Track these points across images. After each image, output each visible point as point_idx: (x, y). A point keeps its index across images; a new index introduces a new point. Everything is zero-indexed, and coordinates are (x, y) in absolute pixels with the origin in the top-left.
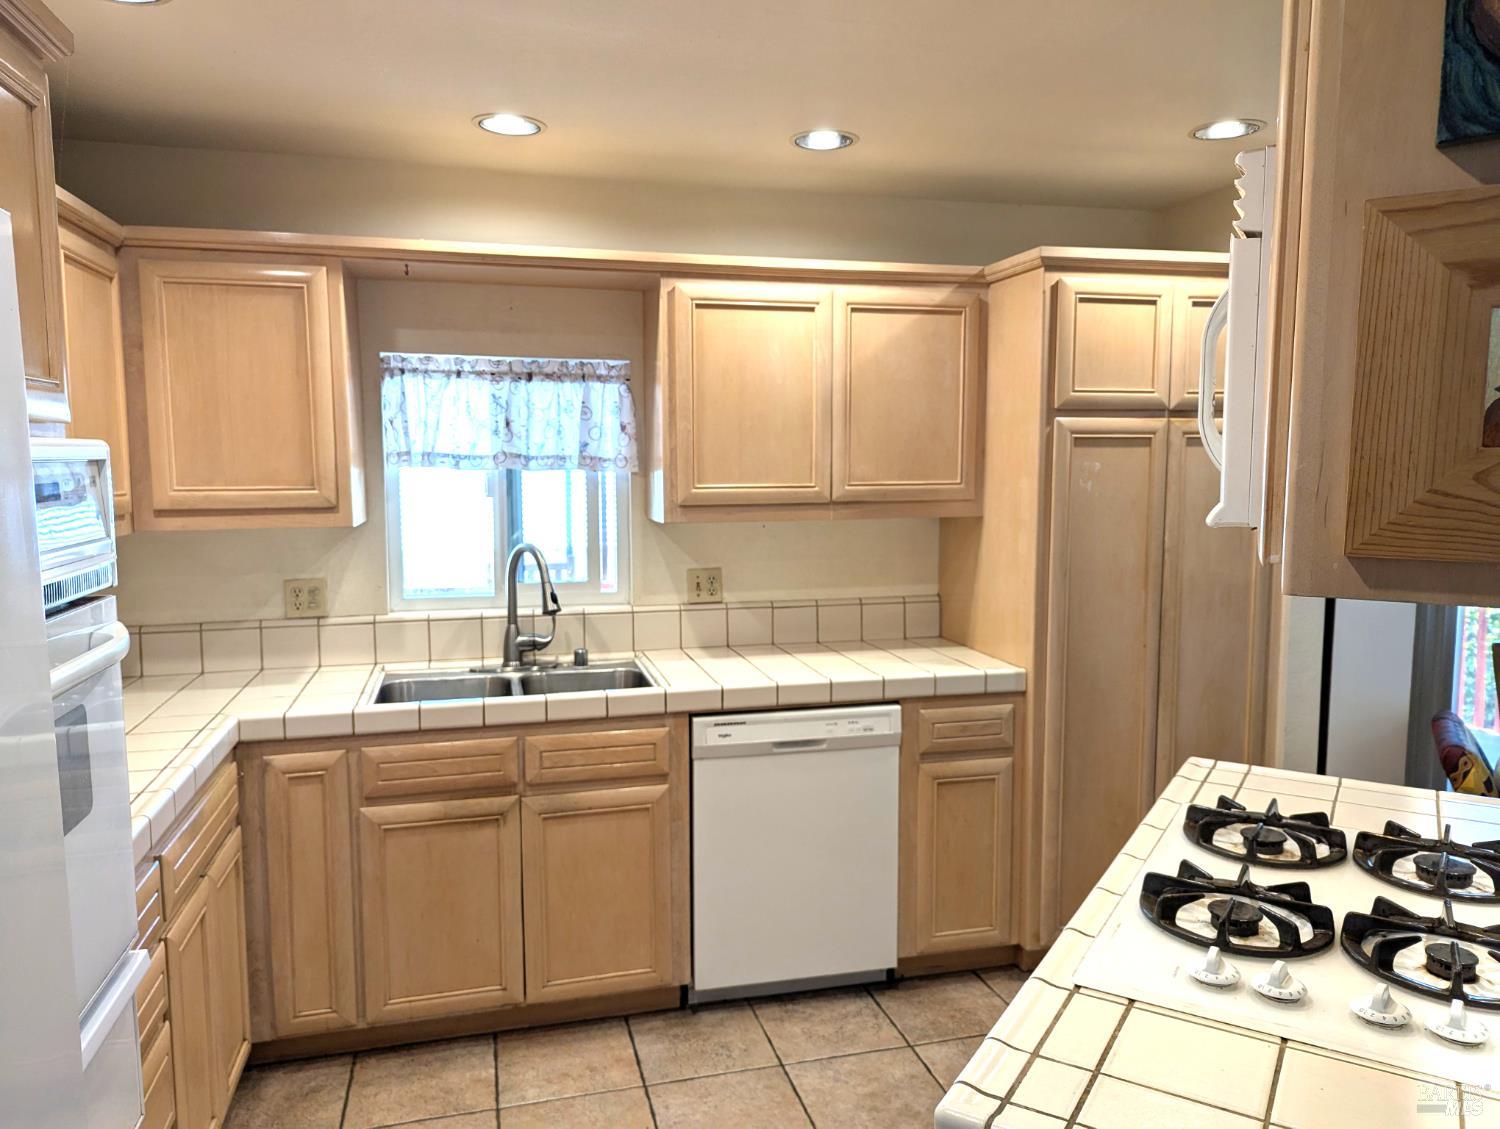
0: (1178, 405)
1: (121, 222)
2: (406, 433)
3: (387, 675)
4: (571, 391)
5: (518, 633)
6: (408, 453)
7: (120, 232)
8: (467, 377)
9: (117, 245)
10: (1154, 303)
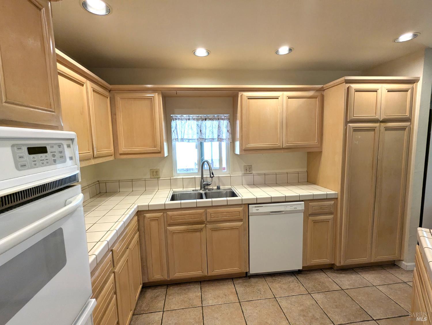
0: (382, 120)
1: (110, 84)
2: (177, 134)
3: (173, 192)
4: (216, 123)
5: (204, 182)
6: (178, 139)
7: (110, 87)
8: (191, 120)
9: (110, 90)
10: (376, 91)
